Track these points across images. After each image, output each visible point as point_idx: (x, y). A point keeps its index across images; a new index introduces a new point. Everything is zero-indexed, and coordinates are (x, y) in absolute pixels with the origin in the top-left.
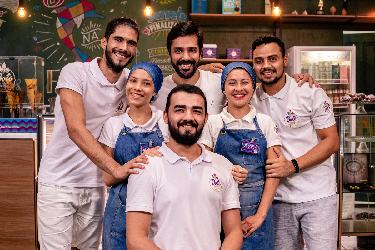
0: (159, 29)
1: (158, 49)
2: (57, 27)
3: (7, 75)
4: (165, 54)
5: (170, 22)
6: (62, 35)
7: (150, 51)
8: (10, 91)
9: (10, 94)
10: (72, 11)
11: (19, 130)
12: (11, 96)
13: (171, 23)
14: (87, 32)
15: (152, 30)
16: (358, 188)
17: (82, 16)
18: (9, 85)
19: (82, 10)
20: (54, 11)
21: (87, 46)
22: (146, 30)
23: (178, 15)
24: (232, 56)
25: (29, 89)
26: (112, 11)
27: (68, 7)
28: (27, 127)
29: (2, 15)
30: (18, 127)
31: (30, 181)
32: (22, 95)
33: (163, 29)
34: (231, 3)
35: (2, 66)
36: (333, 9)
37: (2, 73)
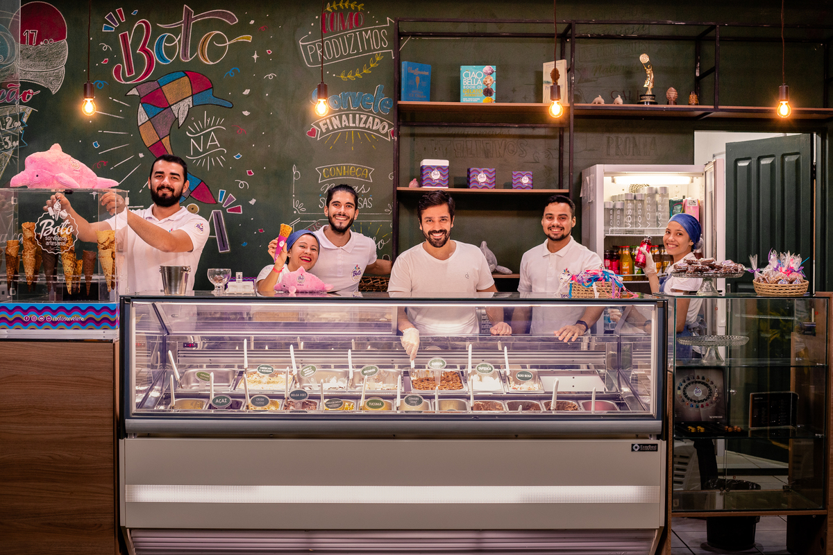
0: (338, 129)
1: (335, 167)
2: (139, 124)
3: (63, 224)
4: (349, 176)
5: (360, 114)
6: (149, 137)
7: (321, 170)
8: (67, 253)
9: (67, 258)
10: (169, 91)
11: (83, 324)
12: (70, 262)
13: (362, 116)
14: (197, 132)
15: (324, 131)
16: (702, 430)
17: (189, 101)
18: (67, 242)
19: (188, 90)
20: (134, 92)
21: (197, 160)
22: (314, 130)
23: (375, 101)
24: (478, 182)
25: (104, 249)
26: (247, 92)
27: (161, 85)
28: (98, 318)
29: (31, 97)
30: (82, 319)
31: (105, 418)
32: (90, 260)
33: (346, 127)
34: (477, 80)
35: (54, 206)
36: (672, 93)
37: (54, 220)
